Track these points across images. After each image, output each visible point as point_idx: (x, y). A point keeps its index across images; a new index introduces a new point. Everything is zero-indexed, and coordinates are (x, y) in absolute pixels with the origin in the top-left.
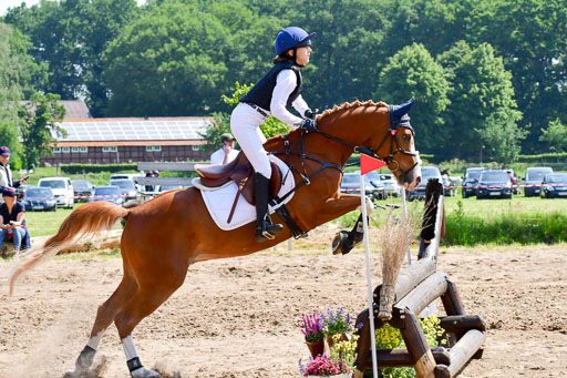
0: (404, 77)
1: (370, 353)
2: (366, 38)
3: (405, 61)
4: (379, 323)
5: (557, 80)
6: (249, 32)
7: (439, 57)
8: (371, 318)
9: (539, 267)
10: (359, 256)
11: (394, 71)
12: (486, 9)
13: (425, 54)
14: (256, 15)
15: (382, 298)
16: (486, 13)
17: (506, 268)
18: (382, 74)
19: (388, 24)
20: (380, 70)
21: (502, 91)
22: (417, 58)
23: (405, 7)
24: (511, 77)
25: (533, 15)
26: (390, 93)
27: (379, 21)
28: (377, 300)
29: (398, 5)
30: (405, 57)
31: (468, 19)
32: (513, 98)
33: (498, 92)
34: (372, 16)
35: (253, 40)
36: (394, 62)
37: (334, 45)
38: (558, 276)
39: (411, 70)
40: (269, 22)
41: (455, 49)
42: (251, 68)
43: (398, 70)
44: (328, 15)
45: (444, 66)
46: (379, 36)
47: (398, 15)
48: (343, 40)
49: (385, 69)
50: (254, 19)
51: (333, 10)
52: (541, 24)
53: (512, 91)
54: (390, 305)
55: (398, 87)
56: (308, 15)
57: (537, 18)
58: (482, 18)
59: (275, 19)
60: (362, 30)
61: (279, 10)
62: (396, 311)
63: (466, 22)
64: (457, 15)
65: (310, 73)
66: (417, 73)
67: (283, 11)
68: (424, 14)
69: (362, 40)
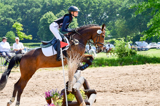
0: (47, 21)
1: (66, 102)
2: (36, 11)
3: (47, 16)
4: (68, 93)
5: (90, 21)
6: (2, 9)
7: (56, 15)
8: (66, 91)
9: (101, 74)
10: (48, 72)
11: (44, 19)
12: (69, 1)
13: (52, 14)
14: (4, 5)
15: (69, 85)
16: (69, 2)
17: (92, 74)
18: (40, 20)
19: (41, 6)
20: (40, 19)
21: (74, 24)
22: (50, 15)
23: (46, 1)
24: (77, 20)
25: (82, 3)
26: (43, 25)
27: (39, 6)
28: (67, 86)
29: (44, 1)
30: (47, 15)
31: (64, 4)
32: (78, 26)
33: (73, 24)
34: (37, 4)
35: (3, 12)
36: (44, 17)
37: (26, 13)
38: (107, 76)
39: (49, 19)
40: (8, 6)
41: (61, 13)
42: (3, 20)
43: (45, 19)
44: (24, 4)
45: (58, 17)
46: (39, 10)
47: (44, 4)
48: (29, 11)
49: (41, 19)
50: (3, 6)
51: (26, 2)
52: (85, 5)
53: (77, 24)
54: (71, 88)
55: (45, 24)
56: (18, 4)
57: (83, 3)
58: (68, 4)
59: (9, 6)
60: (34, 8)
61: (10, 3)
62: (73, 89)
63: (64, 5)
64: (61, 3)
65: (20, 20)
66: (51, 20)
67: (11, 3)
68: (51, 3)
69: (34, 11)
